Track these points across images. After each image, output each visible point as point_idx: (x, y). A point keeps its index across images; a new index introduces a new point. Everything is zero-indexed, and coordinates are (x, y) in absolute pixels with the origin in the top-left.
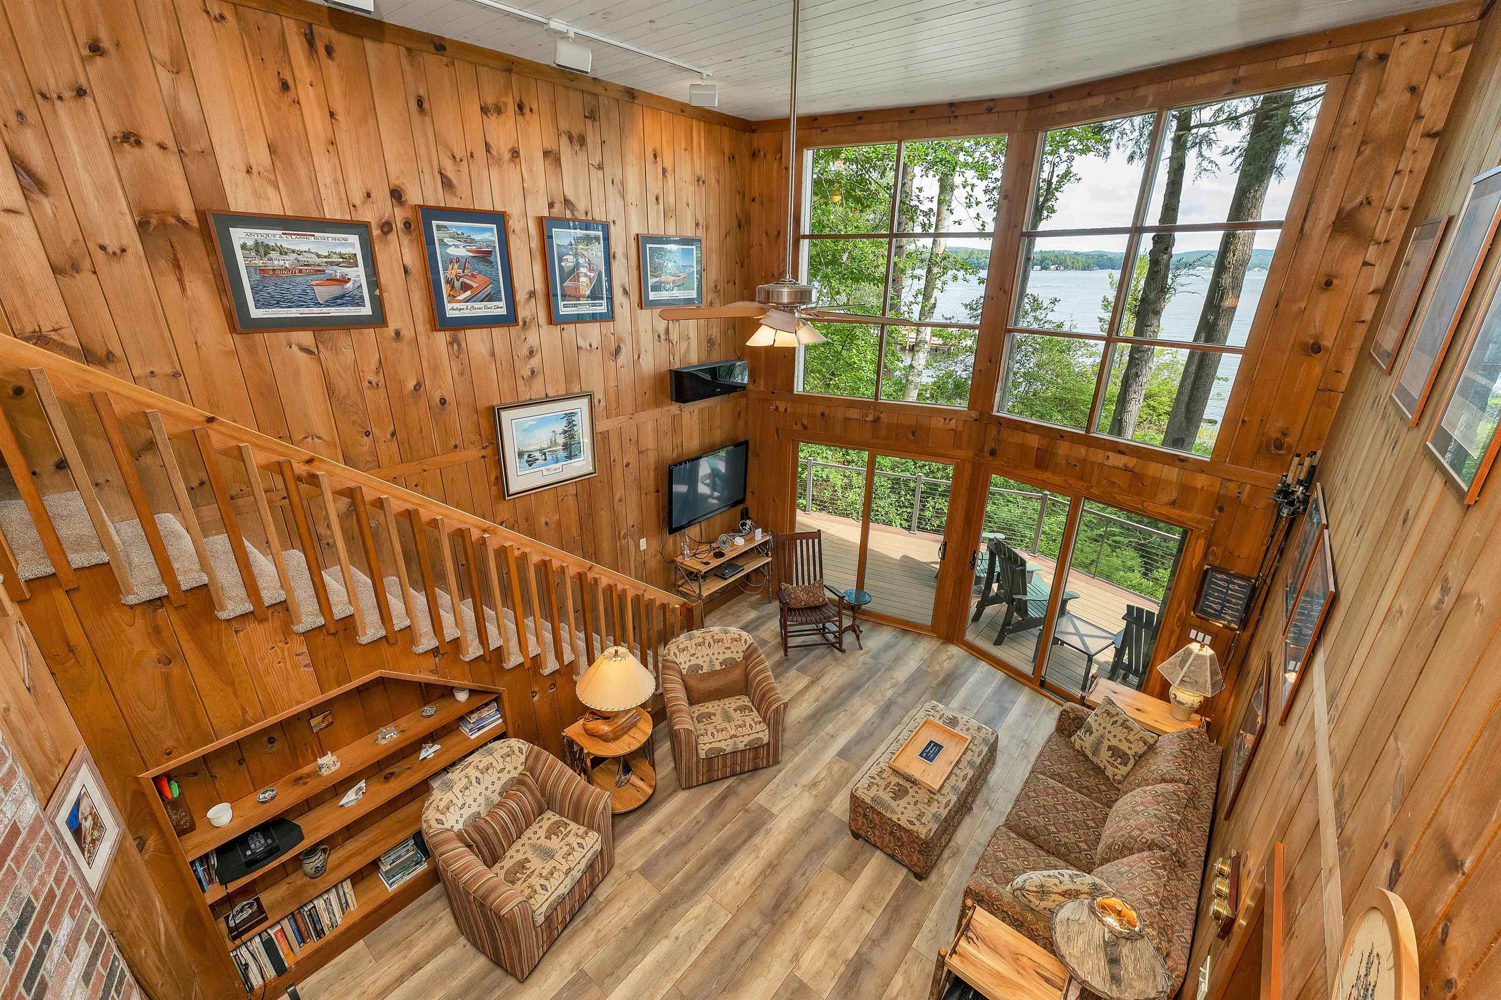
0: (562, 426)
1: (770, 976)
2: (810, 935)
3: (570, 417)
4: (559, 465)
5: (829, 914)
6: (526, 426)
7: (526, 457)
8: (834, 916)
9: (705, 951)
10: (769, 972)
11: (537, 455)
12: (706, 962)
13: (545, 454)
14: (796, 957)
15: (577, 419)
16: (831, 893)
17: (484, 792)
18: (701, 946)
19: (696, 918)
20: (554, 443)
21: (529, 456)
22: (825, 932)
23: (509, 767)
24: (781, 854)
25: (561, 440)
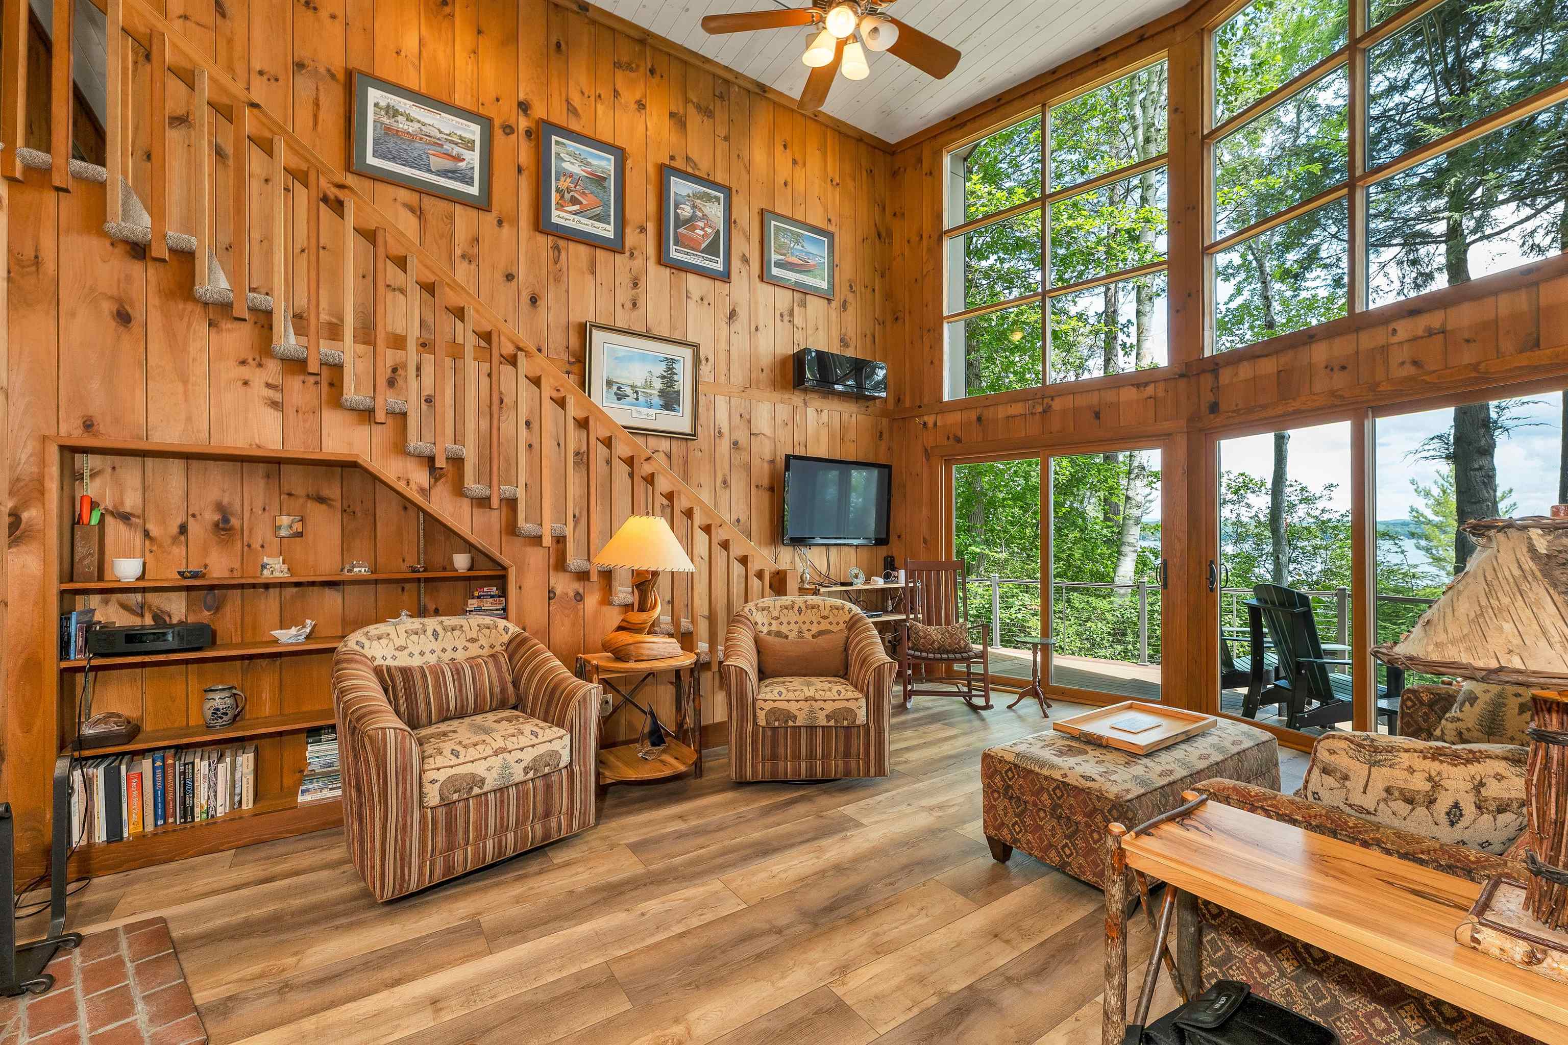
0: (661, 369)
1: (781, 984)
2: (879, 950)
3: (671, 362)
4: (652, 412)
5: (925, 932)
6: (620, 354)
7: (615, 388)
8: (935, 936)
9: (682, 935)
10: (782, 978)
11: (629, 391)
12: (676, 946)
13: (637, 392)
14: (843, 970)
15: (678, 368)
16: (938, 910)
17: (439, 652)
18: (678, 929)
19: (686, 900)
20: (648, 384)
21: (619, 388)
22: (909, 950)
23: (483, 641)
24: (858, 860)
25: (658, 384)
